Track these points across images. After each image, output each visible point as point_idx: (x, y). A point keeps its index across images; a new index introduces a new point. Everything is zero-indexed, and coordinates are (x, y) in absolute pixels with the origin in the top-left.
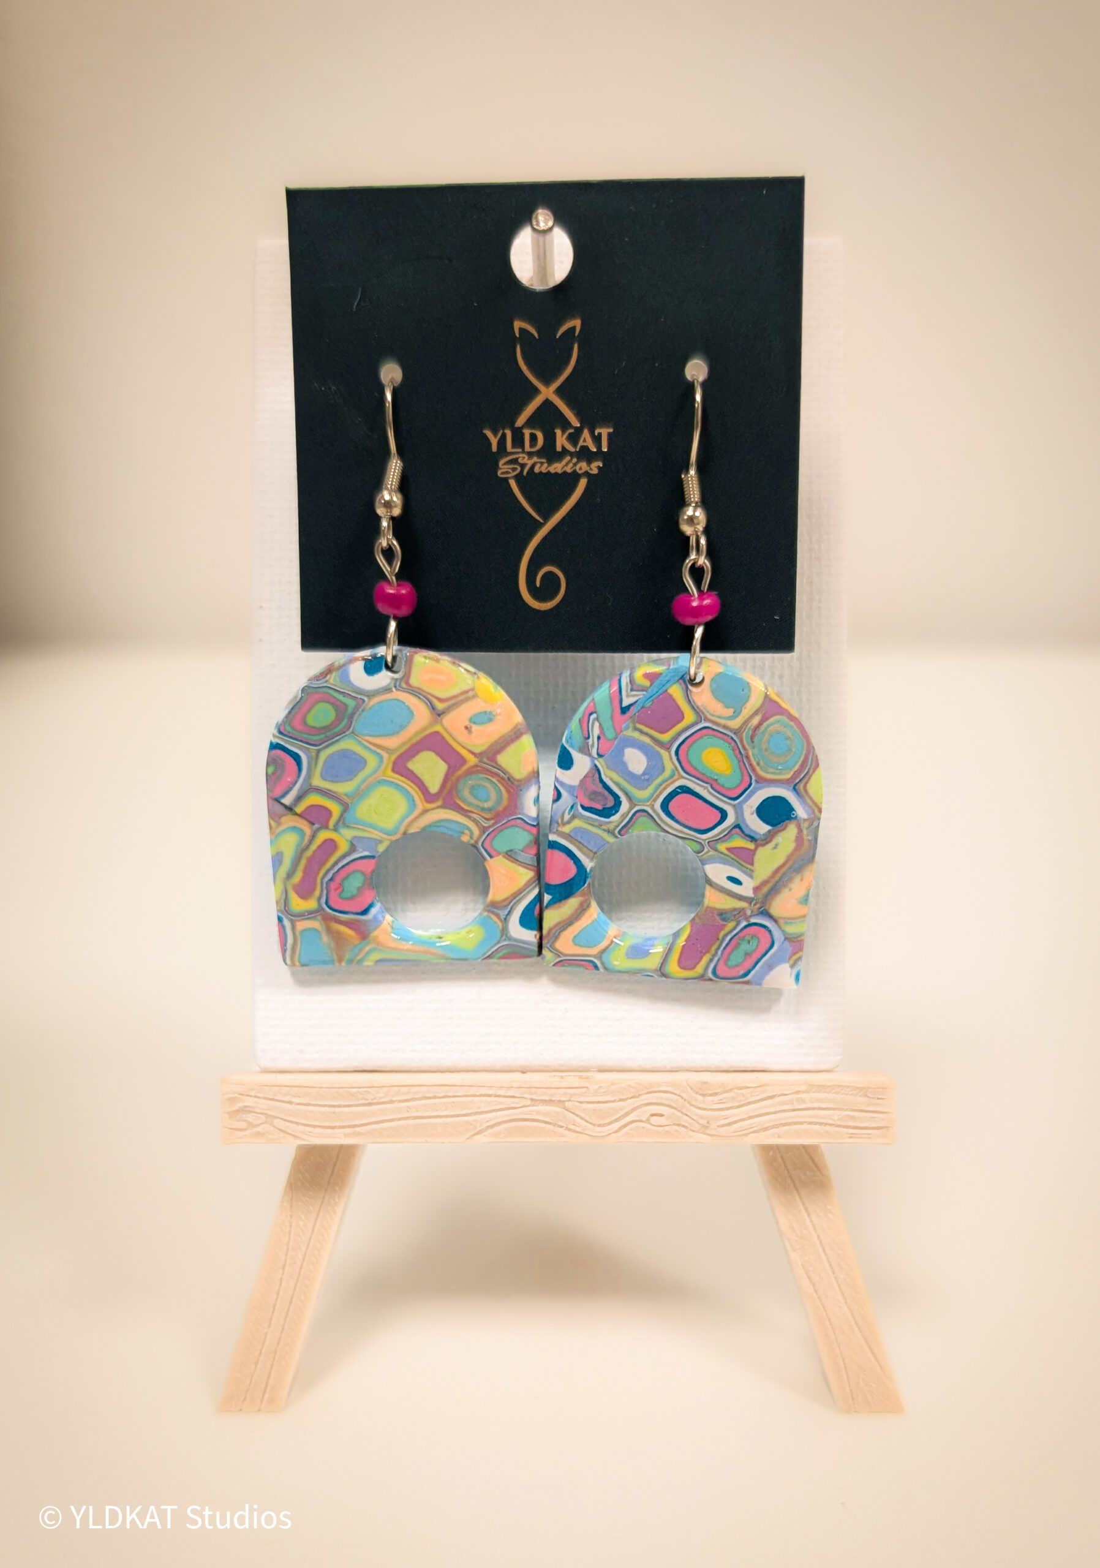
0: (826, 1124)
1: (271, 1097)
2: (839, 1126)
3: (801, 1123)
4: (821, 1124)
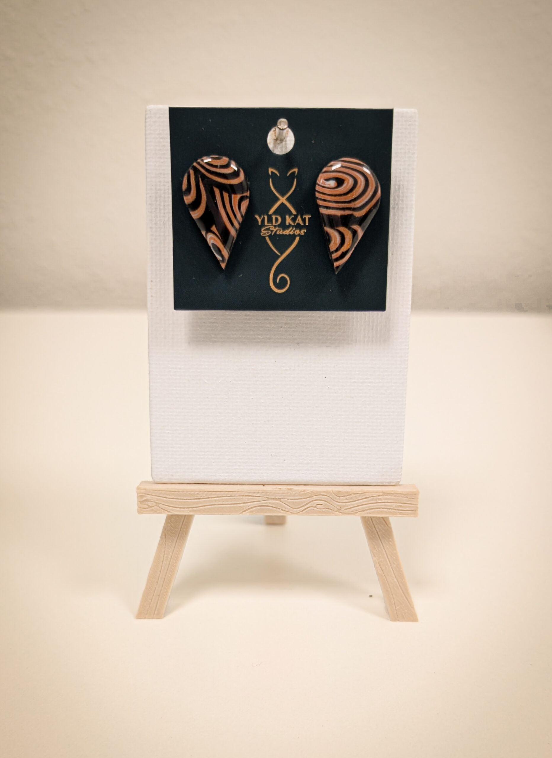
1: (158, 495)
3: (380, 508)
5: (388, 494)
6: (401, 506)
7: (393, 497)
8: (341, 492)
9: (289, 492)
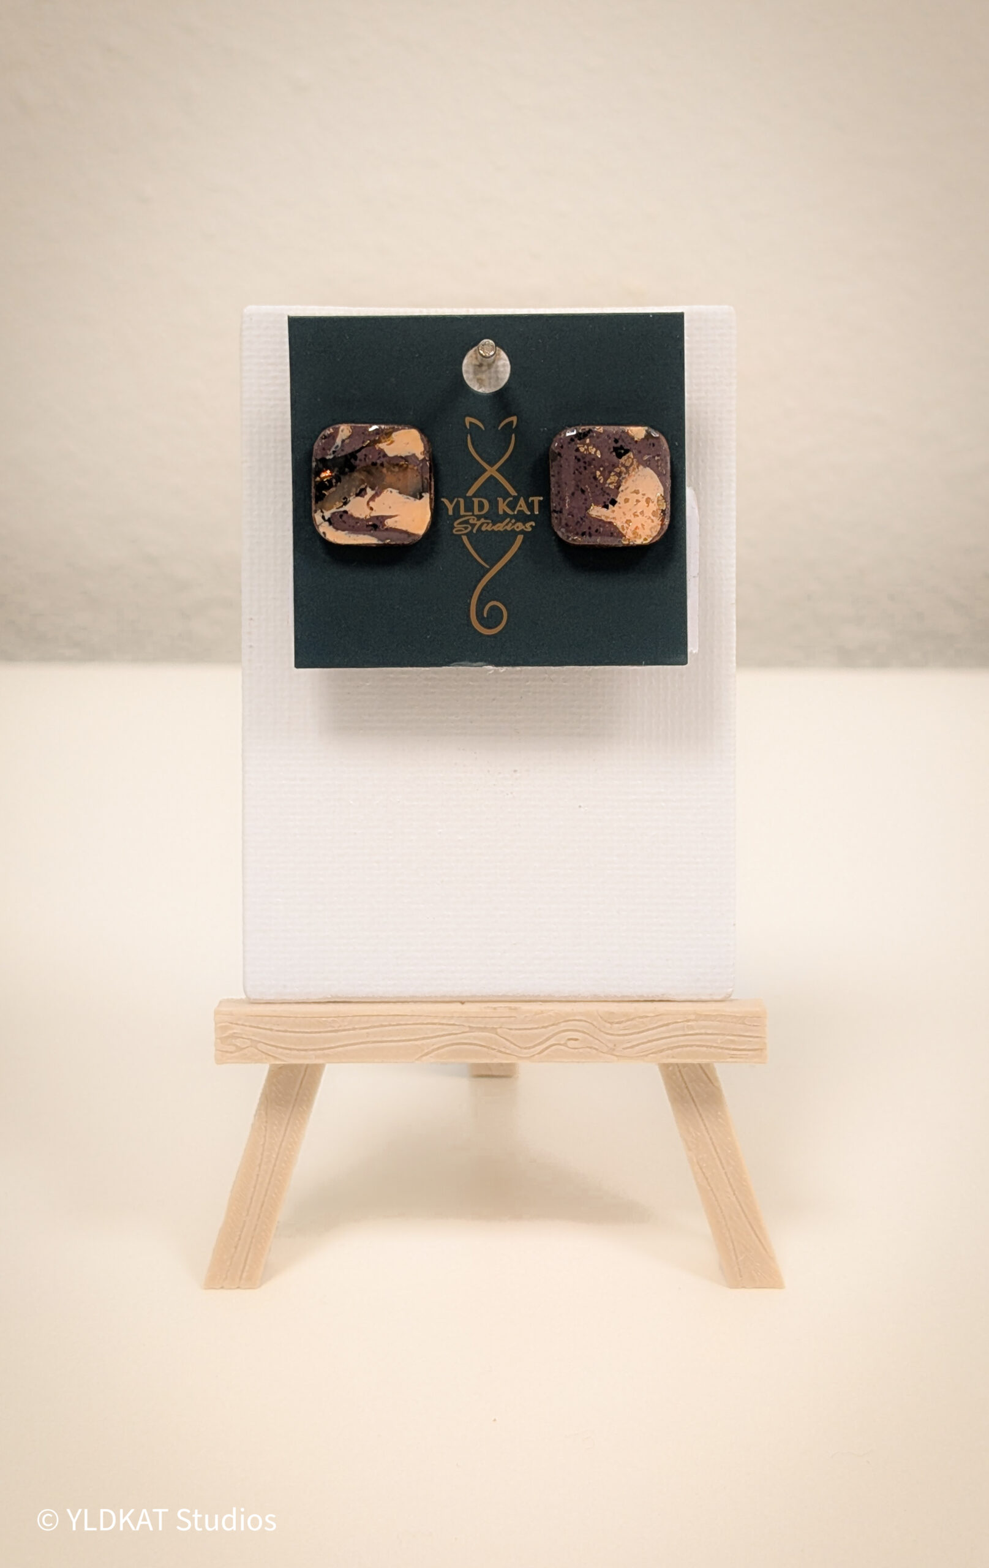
0: (711, 1047)
1: (255, 1025)
2: (722, 1048)
3: (691, 1046)
4: (707, 1047)
5: (707, 1017)
6: (733, 1041)
7: (716, 1023)
8: (613, 1013)
9: (513, 1015)
